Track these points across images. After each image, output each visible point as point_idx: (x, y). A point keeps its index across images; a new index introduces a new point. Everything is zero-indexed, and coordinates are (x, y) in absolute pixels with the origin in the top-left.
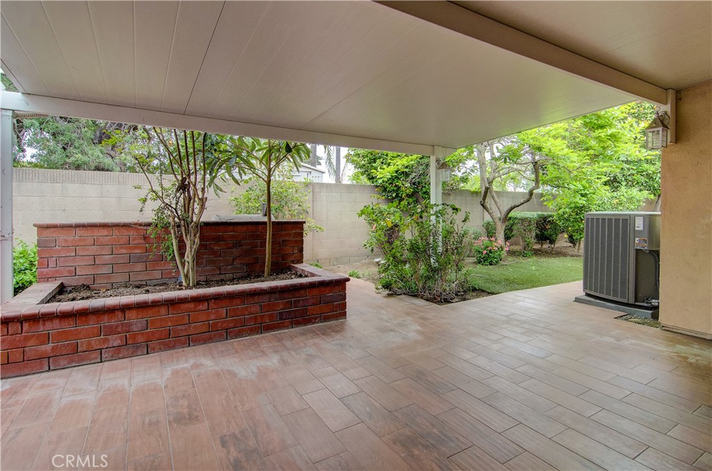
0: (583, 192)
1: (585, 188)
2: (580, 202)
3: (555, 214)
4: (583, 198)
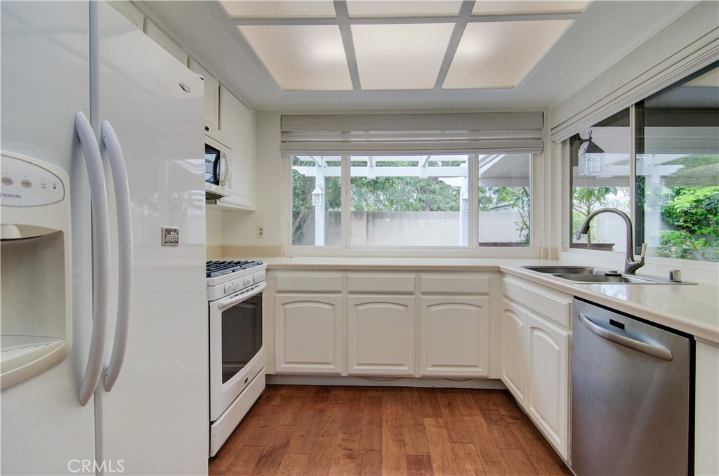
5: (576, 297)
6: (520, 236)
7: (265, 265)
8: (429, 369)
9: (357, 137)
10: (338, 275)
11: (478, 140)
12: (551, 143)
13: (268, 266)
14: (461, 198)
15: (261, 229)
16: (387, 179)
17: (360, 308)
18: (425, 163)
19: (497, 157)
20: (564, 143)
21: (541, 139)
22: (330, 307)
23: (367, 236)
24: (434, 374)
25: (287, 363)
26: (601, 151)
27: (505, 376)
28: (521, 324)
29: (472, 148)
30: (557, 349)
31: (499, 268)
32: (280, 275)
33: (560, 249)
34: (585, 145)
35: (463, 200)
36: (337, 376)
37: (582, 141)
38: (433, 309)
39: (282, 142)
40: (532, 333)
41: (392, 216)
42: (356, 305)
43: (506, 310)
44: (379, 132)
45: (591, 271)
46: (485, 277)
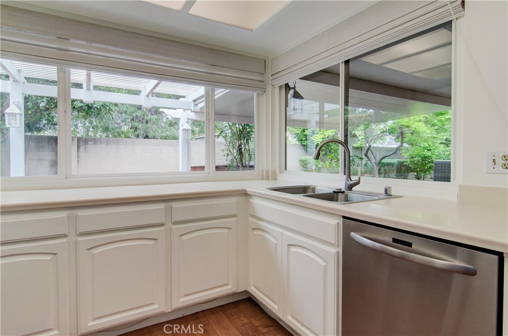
0: (428, 148)
1: (430, 146)
2: (427, 154)
3: (408, 160)
4: (429, 152)
5: (344, 217)
6: (227, 160)
8: (182, 300)
9: (78, 47)
11: (214, 74)
12: (271, 86)
14: (181, 128)
16: (104, 106)
17: (95, 251)
18: (149, 93)
19: (223, 91)
20: (280, 87)
21: (263, 82)
22: (48, 258)
23: (78, 161)
24: (186, 304)
26: (302, 98)
27: (253, 288)
28: (275, 242)
29: (210, 81)
30: (323, 264)
31: (246, 191)
33: (278, 171)
34: (292, 92)
35: (183, 130)
37: (290, 88)
38: (185, 238)
40: (288, 250)
41: (107, 143)
42: (89, 249)
43: (254, 229)
44: (110, 47)
45: (314, 190)
46: (233, 200)
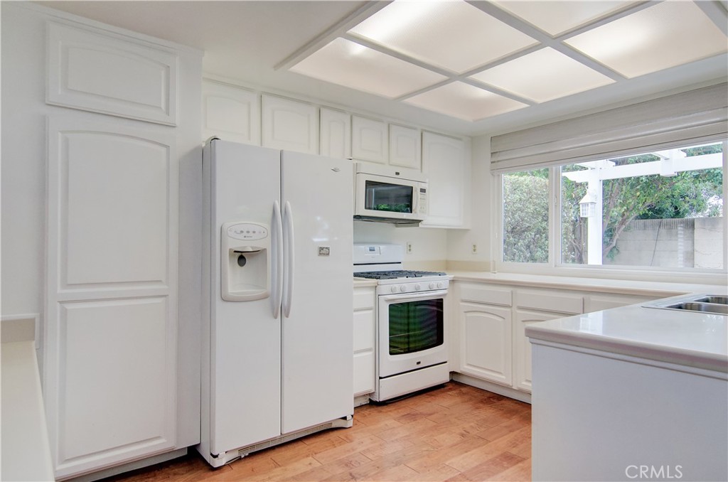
7: (450, 276)
10: (508, 290)
13: (454, 277)
15: (474, 246)
22: (500, 320)
25: (469, 365)
32: (463, 286)
36: (509, 388)
39: (492, 162)
42: (523, 321)
